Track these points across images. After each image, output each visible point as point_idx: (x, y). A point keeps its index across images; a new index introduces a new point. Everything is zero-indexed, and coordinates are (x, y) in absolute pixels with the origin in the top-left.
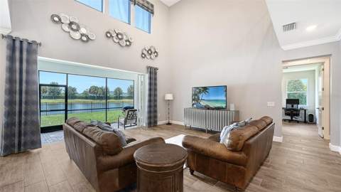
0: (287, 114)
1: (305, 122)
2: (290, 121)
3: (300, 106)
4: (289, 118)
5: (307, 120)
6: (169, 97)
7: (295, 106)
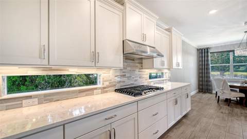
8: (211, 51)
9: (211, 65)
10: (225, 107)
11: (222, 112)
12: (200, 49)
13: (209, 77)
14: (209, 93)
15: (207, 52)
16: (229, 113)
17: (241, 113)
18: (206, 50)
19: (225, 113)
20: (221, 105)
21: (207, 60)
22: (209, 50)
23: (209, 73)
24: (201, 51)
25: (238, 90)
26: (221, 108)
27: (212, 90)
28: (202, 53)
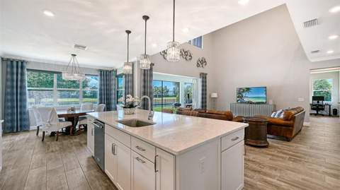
0: (313, 109)
1: (330, 115)
2: (316, 115)
3: (325, 102)
4: (315, 112)
5: (332, 113)
6: (215, 95)
7: (320, 102)
8: (28, 66)
9: (27, 88)
10: (53, 143)
11: (52, 151)
12: (8, 60)
13: (25, 107)
14: (25, 131)
15: (22, 67)
16: (60, 148)
17: (71, 144)
18: (20, 64)
19: (56, 151)
20: (48, 143)
21: (22, 81)
22: (25, 64)
23: (25, 100)
24: (9, 63)
25: (63, 119)
26: (49, 146)
27: (29, 126)
28: (12, 67)
